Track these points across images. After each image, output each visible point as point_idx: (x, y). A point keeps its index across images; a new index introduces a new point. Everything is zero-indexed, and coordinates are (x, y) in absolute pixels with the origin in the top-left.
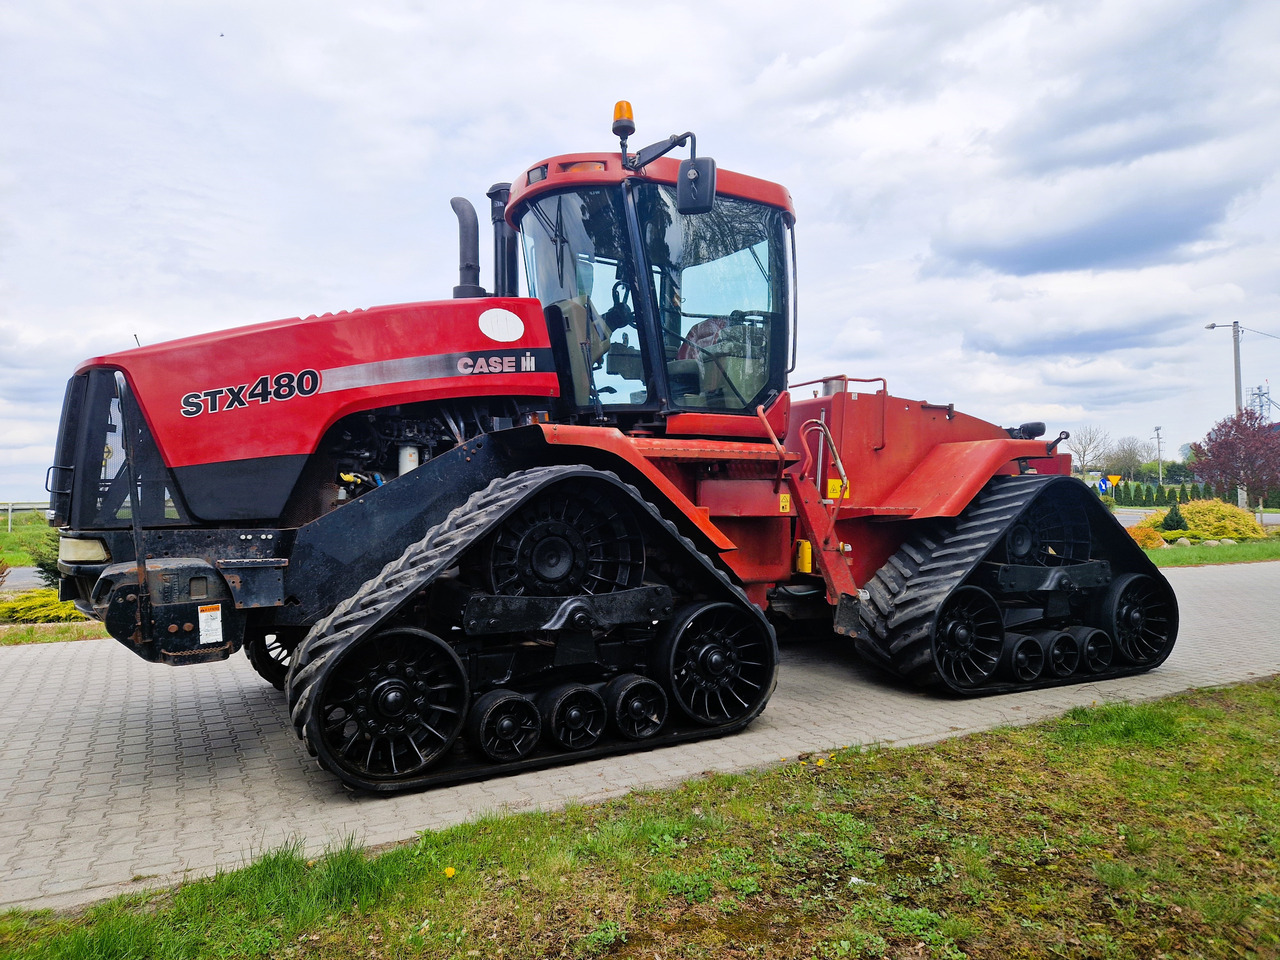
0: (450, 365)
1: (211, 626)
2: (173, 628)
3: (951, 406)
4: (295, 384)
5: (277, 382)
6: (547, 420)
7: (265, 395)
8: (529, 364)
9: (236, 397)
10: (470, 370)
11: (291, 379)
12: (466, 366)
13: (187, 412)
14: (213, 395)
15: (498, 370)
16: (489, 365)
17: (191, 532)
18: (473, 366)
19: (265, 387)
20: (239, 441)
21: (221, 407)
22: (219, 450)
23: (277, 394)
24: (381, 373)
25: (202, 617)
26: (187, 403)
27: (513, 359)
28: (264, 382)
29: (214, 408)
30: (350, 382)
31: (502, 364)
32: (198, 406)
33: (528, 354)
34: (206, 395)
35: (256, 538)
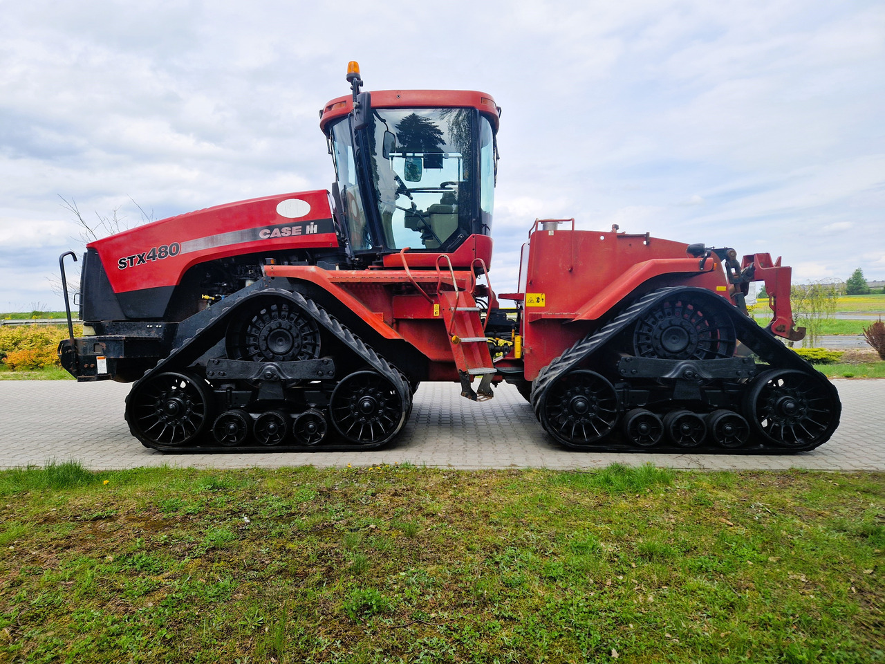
0: (255, 234)
1: (102, 366)
2: (86, 366)
3: (648, 234)
4: (168, 251)
5: (160, 250)
6: (272, 263)
7: (154, 257)
8: (312, 229)
9: (141, 259)
10: (268, 236)
11: (166, 248)
12: (265, 234)
13: (120, 267)
14: (131, 258)
15: (288, 234)
16: (281, 232)
17: (126, 323)
18: (270, 234)
19: (154, 253)
20: (143, 280)
21: (135, 264)
22: (135, 285)
23: (160, 256)
24: (212, 241)
25: (99, 361)
26: (121, 263)
27: (300, 227)
28: (154, 251)
29: (132, 265)
30: (195, 247)
31: (291, 231)
32: (125, 264)
33: (312, 223)
34: (128, 258)
35: (154, 327)
